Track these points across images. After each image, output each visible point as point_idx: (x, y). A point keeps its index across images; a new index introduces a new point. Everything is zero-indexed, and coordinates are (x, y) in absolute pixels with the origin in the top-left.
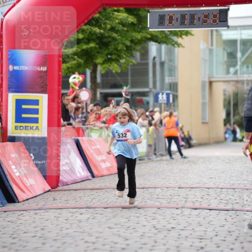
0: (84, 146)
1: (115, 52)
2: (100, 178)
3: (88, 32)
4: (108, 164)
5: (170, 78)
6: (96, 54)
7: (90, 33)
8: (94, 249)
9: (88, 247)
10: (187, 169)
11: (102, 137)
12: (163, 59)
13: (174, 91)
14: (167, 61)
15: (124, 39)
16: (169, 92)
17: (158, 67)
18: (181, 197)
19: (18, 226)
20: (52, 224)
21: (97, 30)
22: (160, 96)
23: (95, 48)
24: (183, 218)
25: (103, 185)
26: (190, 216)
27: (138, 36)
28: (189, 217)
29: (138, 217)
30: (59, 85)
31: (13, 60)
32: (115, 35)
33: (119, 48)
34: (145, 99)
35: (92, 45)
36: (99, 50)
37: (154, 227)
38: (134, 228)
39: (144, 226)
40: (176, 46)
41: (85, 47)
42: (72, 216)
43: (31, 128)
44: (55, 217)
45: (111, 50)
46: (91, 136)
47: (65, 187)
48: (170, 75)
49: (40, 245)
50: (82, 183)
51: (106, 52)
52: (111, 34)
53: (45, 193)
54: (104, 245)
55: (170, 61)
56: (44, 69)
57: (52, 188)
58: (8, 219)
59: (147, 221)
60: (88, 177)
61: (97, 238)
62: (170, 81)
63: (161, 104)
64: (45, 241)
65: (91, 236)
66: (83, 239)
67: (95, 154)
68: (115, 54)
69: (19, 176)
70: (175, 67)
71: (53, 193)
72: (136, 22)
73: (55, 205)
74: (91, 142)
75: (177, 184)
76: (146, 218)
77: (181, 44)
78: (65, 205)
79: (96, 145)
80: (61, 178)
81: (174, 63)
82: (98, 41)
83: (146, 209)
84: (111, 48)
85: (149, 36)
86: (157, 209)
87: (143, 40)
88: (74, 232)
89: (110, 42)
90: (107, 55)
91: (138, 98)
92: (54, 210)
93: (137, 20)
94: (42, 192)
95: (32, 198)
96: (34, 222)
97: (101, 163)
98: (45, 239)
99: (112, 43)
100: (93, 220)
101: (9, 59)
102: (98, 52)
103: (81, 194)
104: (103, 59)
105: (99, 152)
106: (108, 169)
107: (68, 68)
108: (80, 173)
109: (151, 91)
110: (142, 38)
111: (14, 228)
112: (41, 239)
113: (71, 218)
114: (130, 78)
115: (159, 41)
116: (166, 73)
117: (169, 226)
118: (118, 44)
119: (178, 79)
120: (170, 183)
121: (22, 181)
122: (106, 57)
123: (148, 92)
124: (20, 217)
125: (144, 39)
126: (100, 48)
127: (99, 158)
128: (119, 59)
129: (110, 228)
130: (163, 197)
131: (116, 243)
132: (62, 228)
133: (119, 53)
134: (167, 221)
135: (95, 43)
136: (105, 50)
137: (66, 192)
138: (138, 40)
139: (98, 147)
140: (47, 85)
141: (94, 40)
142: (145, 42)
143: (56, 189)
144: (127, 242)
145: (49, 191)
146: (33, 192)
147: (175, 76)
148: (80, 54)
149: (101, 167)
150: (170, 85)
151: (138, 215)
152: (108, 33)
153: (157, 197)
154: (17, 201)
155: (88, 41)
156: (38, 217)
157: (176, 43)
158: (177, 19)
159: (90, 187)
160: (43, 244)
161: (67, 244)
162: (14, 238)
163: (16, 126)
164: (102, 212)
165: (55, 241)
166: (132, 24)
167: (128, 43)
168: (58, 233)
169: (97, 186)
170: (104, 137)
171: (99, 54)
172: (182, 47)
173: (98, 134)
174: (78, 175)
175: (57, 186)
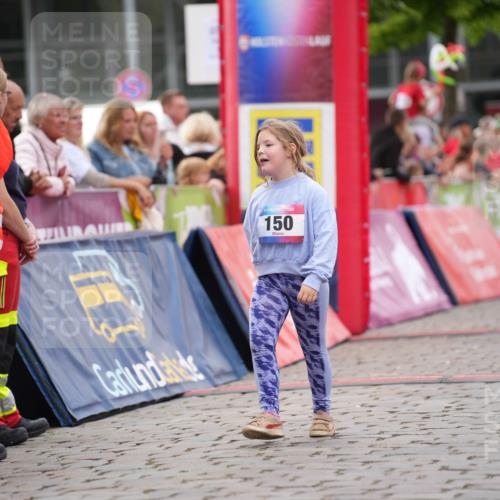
0: (428, 227)
2: (472, 307)
4: (491, 272)
8: (466, 487)
9: (449, 481)
11: (474, 204)
20: (357, 423)
25: (480, 325)
30: (361, 79)
31: (248, 24)
42: (404, 403)
44: (362, 405)
46: (444, 203)
47: (386, 331)
49: (331, 476)
53: (337, 345)
54: (490, 476)
56: (324, 41)
57: (354, 334)
60: (439, 305)
61: (470, 458)
64: (341, 466)
65: (456, 452)
66: (435, 461)
73: (361, 377)
74: (445, 219)
78: (385, 376)
79: (456, 224)
80: (374, 308)
88: (413, 442)
92: (360, 389)
97: (471, 270)
98: (341, 460)
100: (460, 413)
101: (240, 21)
103: (424, 347)
104: (472, 7)
105: (466, 242)
107: (384, 35)
108: (419, 295)
112: (331, 459)
113: (403, 409)
127: (466, 257)
132: (382, 432)
137: (387, 344)
139: (464, 228)
140: (330, 81)
143: (364, 336)
145: (346, 341)
149: (472, 278)
159: (447, 329)
160: (339, 472)
161: (396, 473)
162: (268, 458)
165: (367, 466)
168: (371, 446)
169: (465, 327)
170: (477, 203)
173: (461, 197)
174: (416, 300)
175: (365, 328)
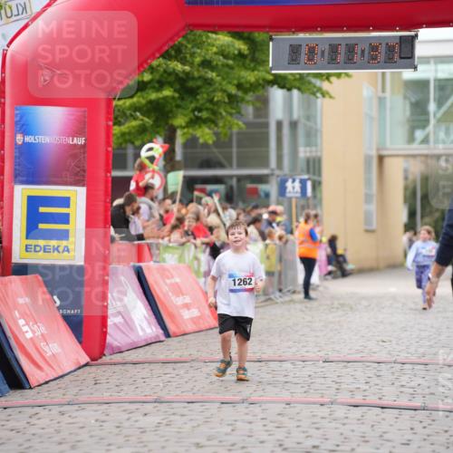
0: (152, 278)
1: (208, 105)
2: (180, 338)
3: (161, 70)
4: (195, 313)
5: (308, 149)
6: (174, 109)
7: (165, 71)
10: (339, 322)
11: (185, 263)
12: (295, 116)
13: (314, 174)
14: (303, 120)
15: (224, 83)
16: (306, 177)
17: (286, 130)
18: (329, 381)
19: (29, 440)
20: (91, 437)
21: (179, 67)
22: (289, 184)
23: (173, 98)
24: (333, 425)
25: (185, 354)
26: (345, 421)
27: (250, 77)
28: (344, 424)
29: (250, 423)
31: (23, 125)
32: (211, 75)
33: (216, 99)
34: (262, 187)
35: (167, 92)
36: (179, 102)
37: (281, 445)
38: (243, 448)
39: (262, 442)
40: (319, 95)
41: (153, 96)
42: (129, 418)
44: (97, 421)
45: (201, 102)
46: (164, 260)
48: (308, 144)
50: (147, 347)
51: (193, 105)
52: (203, 73)
53: (79, 368)
55: (308, 118)
56: (81, 141)
57: (92, 360)
58: (11, 424)
59: (267, 431)
60: (157, 336)
62: (308, 154)
63: (290, 199)
67: (170, 294)
68: (207, 109)
69: (31, 339)
70: (316, 131)
71: (94, 368)
72: (246, 52)
73: (97, 396)
74: (164, 273)
75: (322, 354)
76: (265, 426)
77: (328, 93)
79: (173, 277)
81: (316, 123)
82: (178, 87)
83: (264, 406)
84: (202, 98)
85: (271, 78)
86: (284, 405)
87: (260, 85)
89: (199, 88)
90: (193, 111)
91: (249, 186)
92: (95, 407)
93: (249, 49)
94: (73, 369)
95: (55, 379)
97: (181, 311)
99: (203, 90)
101: (16, 123)
102: (178, 106)
103: (144, 371)
104: (187, 119)
105: (178, 290)
106: (194, 320)
109: (272, 175)
110: (257, 80)
111: (20, 445)
113: (126, 424)
114: (235, 150)
115: (287, 86)
116: (301, 139)
117: (308, 443)
118: (214, 91)
119: (321, 151)
120: (308, 351)
121: (36, 348)
122: (192, 115)
123: (267, 176)
124: (33, 421)
125: (261, 82)
126: (182, 98)
127: (179, 301)
129: (198, 445)
130: (296, 380)
132: (109, 445)
133: (216, 108)
134: (304, 432)
135: (172, 90)
136: (191, 102)
137: (117, 367)
138: (251, 85)
139: (177, 280)
141: (171, 84)
142: (263, 87)
143: (100, 361)
145: (87, 365)
146: (57, 368)
147: (316, 145)
148: (145, 109)
149: (182, 316)
150: (308, 161)
151: (249, 418)
152: (198, 70)
153: (285, 379)
154: (27, 386)
155: (161, 85)
156: (66, 419)
157: (320, 89)
158: (323, 52)
159: (162, 357)
163: (26, 246)
164: (185, 411)
166: (241, 55)
167: (233, 90)
170: (187, 261)
171: (180, 110)
172: (331, 97)
173: (176, 256)
174: (141, 333)
175: (102, 354)
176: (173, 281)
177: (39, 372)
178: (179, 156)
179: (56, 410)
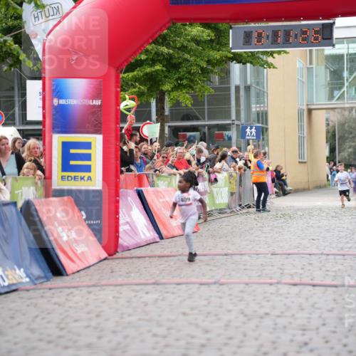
1: (187, 75)
2: (170, 240)
3: (154, 52)
6: (163, 79)
7: (156, 53)
8: (165, 346)
9: (157, 343)
10: (282, 227)
12: (249, 83)
13: (263, 123)
14: (254, 85)
15: (198, 60)
17: (242, 93)
18: (275, 268)
19: (67, 311)
20: (110, 308)
21: (165, 50)
22: (248, 130)
23: (162, 71)
24: (279, 298)
25: (174, 251)
26: (288, 296)
27: (216, 55)
28: (286, 298)
29: (221, 298)
30: (117, 123)
31: (58, 92)
32: (187, 56)
33: (192, 71)
34: (227, 133)
35: (158, 67)
36: (166, 74)
37: (242, 313)
38: (216, 315)
39: (229, 311)
40: (266, 66)
41: (148, 70)
43: (82, 178)
44: (113, 297)
45: (182, 73)
46: (158, 186)
48: (258, 103)
50: (147, 247)
51: (176, 76)
53: (100, 261)
54: (177, 340)
55: (258, 84)
56: (98, 102)
57: (110, 255)
58: (55, 300)
59: (232, 303)
60: (154, 239)
61: (168, 329)
62: (258, 109)
65: (161, 326)
66: (150, 331)
67: (163, 209)
68: (186, 78)
70: (264, 92)
71: (110, 262)
72: (214, 38)
73: (113, 281)
74: (158, 194)
75: (270, 249)
76: (231, 300)
78: (125, 280)
79: (164, 197)
81: (263, 87)
82: (165, 63)
83: (230, 286)
84: (183, 70)
85: (231, 55)
86: (244, 286)
87: (223, 60)
88: (139, 320)
89: (180, 63)
90: (177, 80)
91: (217, 132)
92: (112, 288)
93: (215, 35)
94: (97, 261)
95: (84, 269)
96: (87, 305)
98: (100, 331)
99: (183, 65)
100: (163, 303)
101: (53, 91)
102: (166, 77)
103: (146, 263)
104: (172, 86)
109: (233, 124)
110: (221, 57)
111: (61, 314)
112: (96, 330)
113: (134, 300)
114: (206, 107)
115: (243, 61)
116: (253, 99)
117: (262, 311)
118: (191, 65)
119: (268, 107)
120: (260, 248)
121: (71, 248)
122: (175, 83)
123: (230, 124)
124: (70, 297)
125: (224, 58)
126: (168, 71)
127: (168, 214)
128: (192, 84)
129: (184, 314)
130: (252, 268)
131: (193, 337)
132: (123, 314)
133: (193, 77)
134: (258, 304)
135: (161, 65)
136: (175, 74)
137: (126, 260)
138: (217, 60)
140: (101, 123)
141: (160, 62)
142: (226, 62)
143: (114, 256)
144: (208, 336)
145: (105, 259)
146: (85, 262)
147: (264, 103)
148: (142, 79)
149: (171, 224)
150: (258, 114)
151: (220, 294)
152: (178, 53)
153: (244, 267)
154: (65, 273)
155: (153, 62)
156: (92, 297)
157: (266, 62)
158: (268, 36)
159: (158, 253)
161: (129, 339)
162: (62, 329)
163: (62, 177)
164: (175, 290)
165: (114, 334)
167: (204, 65)
168: (117, 322)
170: (174, 185)
171: (167, 80)
172: (274, 67)
173: (166, 183)
174: (143, 237)
175: (116, 251)
176: (164, 200)
177: (72, 264)
178: (167, 112)
179: (85, 290)
